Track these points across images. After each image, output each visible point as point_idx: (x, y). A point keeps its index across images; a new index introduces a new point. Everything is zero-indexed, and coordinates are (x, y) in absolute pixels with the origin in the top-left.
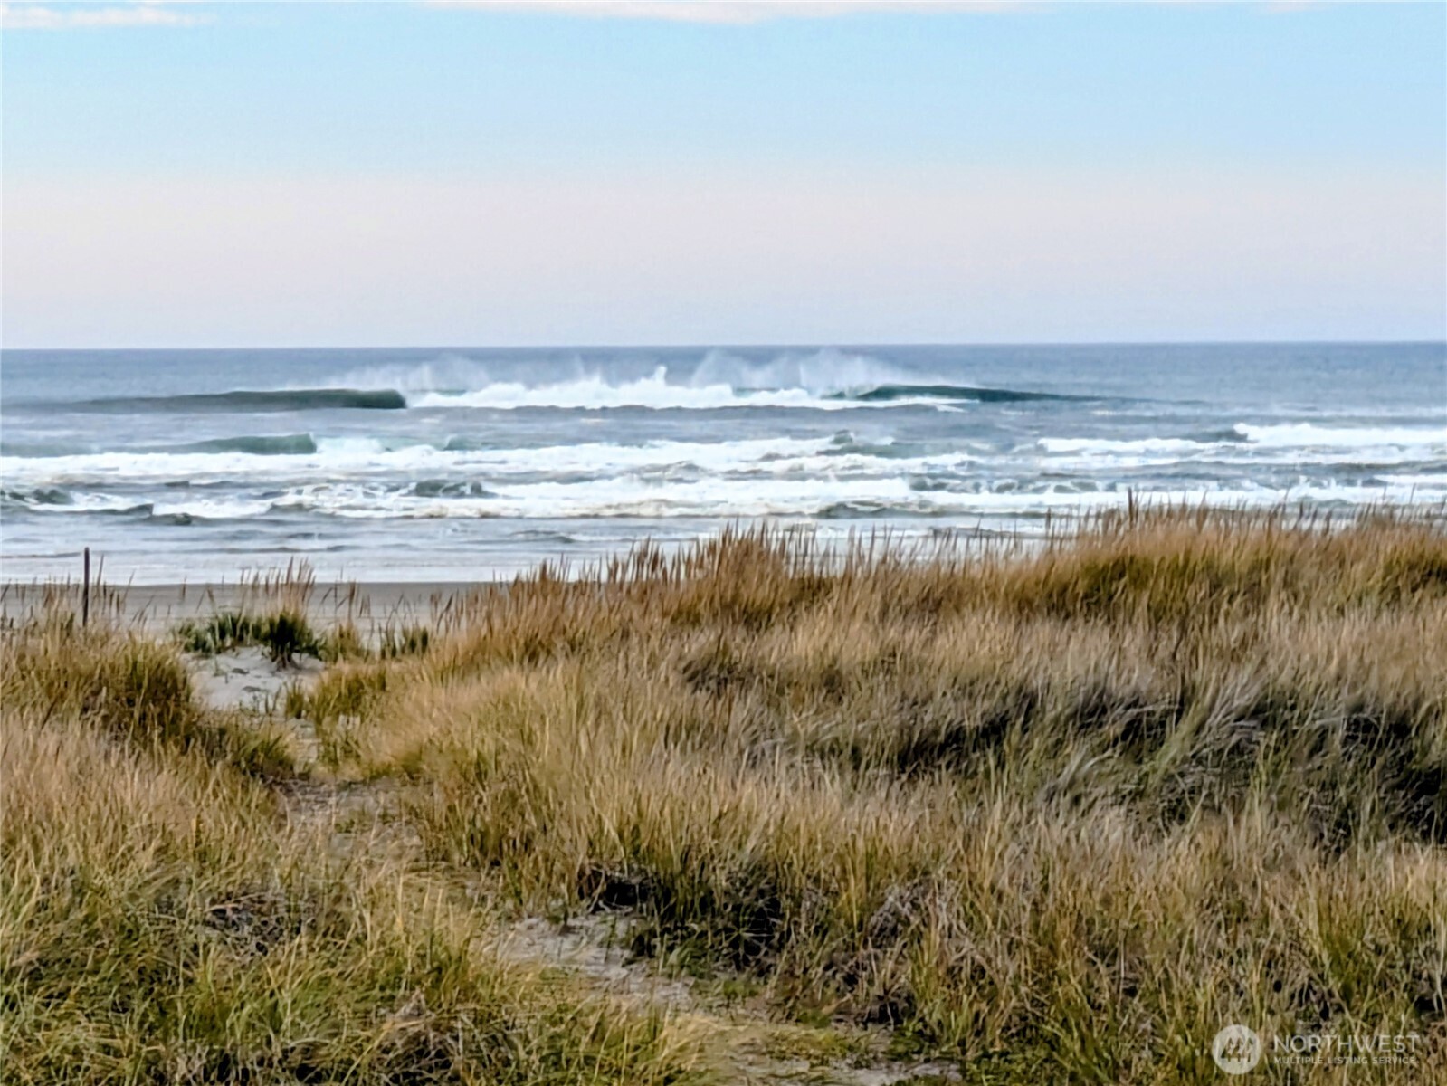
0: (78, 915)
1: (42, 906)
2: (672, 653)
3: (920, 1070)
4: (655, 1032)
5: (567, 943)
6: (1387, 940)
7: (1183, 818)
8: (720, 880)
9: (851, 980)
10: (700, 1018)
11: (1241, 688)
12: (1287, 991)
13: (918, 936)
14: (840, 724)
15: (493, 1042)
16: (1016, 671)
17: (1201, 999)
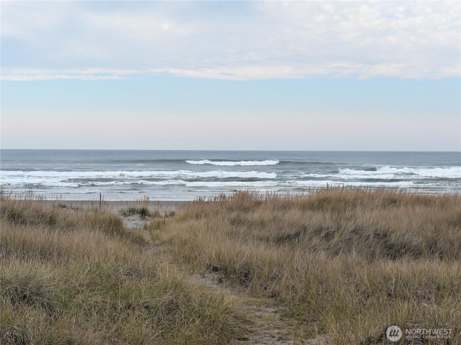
0: (98, 273)
1: (90, 271)
2: (228, 217)
3: (280, 308)
4: (223, 299)
5: (204, 280)
6: (382, 281)
7: (338, 254)
8: (238, 266)
9: (266, 288)
10: (233, 297)
11: (351, 226)
12: (360, 292)
13: (280, 279)
14: (264, 233)
15: (188, 301)
16: (302, 222)
17: (341, 294)
